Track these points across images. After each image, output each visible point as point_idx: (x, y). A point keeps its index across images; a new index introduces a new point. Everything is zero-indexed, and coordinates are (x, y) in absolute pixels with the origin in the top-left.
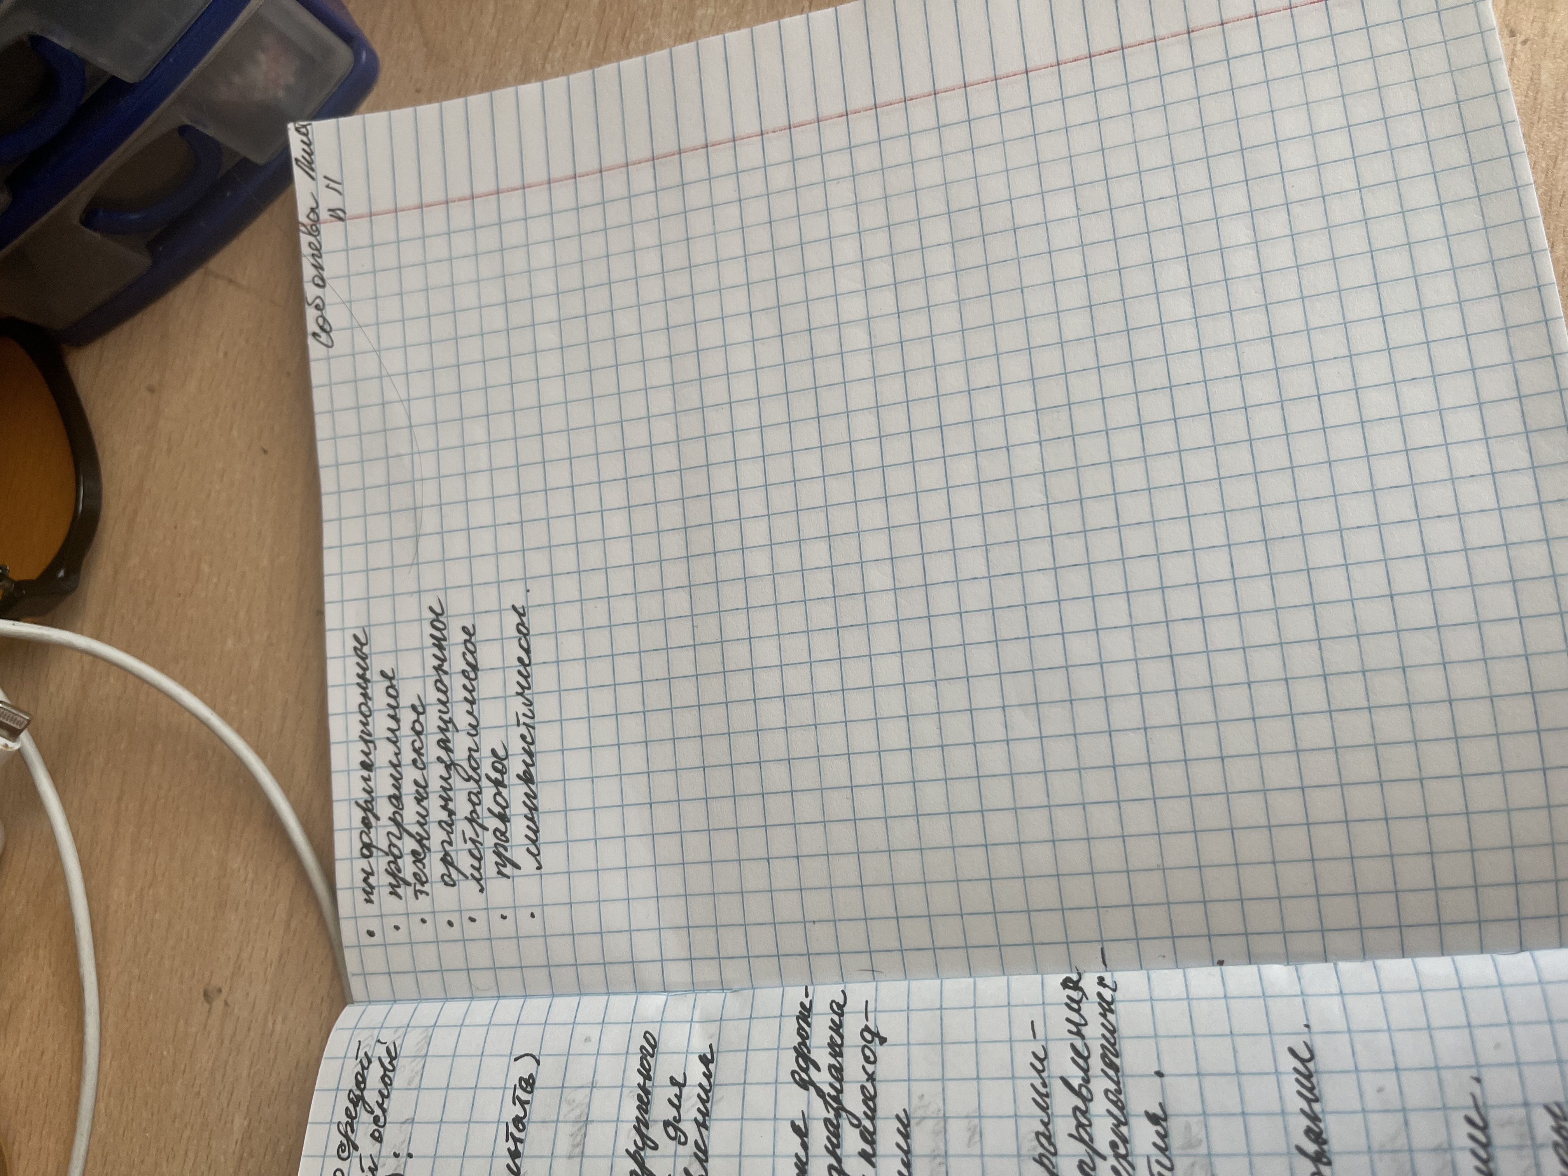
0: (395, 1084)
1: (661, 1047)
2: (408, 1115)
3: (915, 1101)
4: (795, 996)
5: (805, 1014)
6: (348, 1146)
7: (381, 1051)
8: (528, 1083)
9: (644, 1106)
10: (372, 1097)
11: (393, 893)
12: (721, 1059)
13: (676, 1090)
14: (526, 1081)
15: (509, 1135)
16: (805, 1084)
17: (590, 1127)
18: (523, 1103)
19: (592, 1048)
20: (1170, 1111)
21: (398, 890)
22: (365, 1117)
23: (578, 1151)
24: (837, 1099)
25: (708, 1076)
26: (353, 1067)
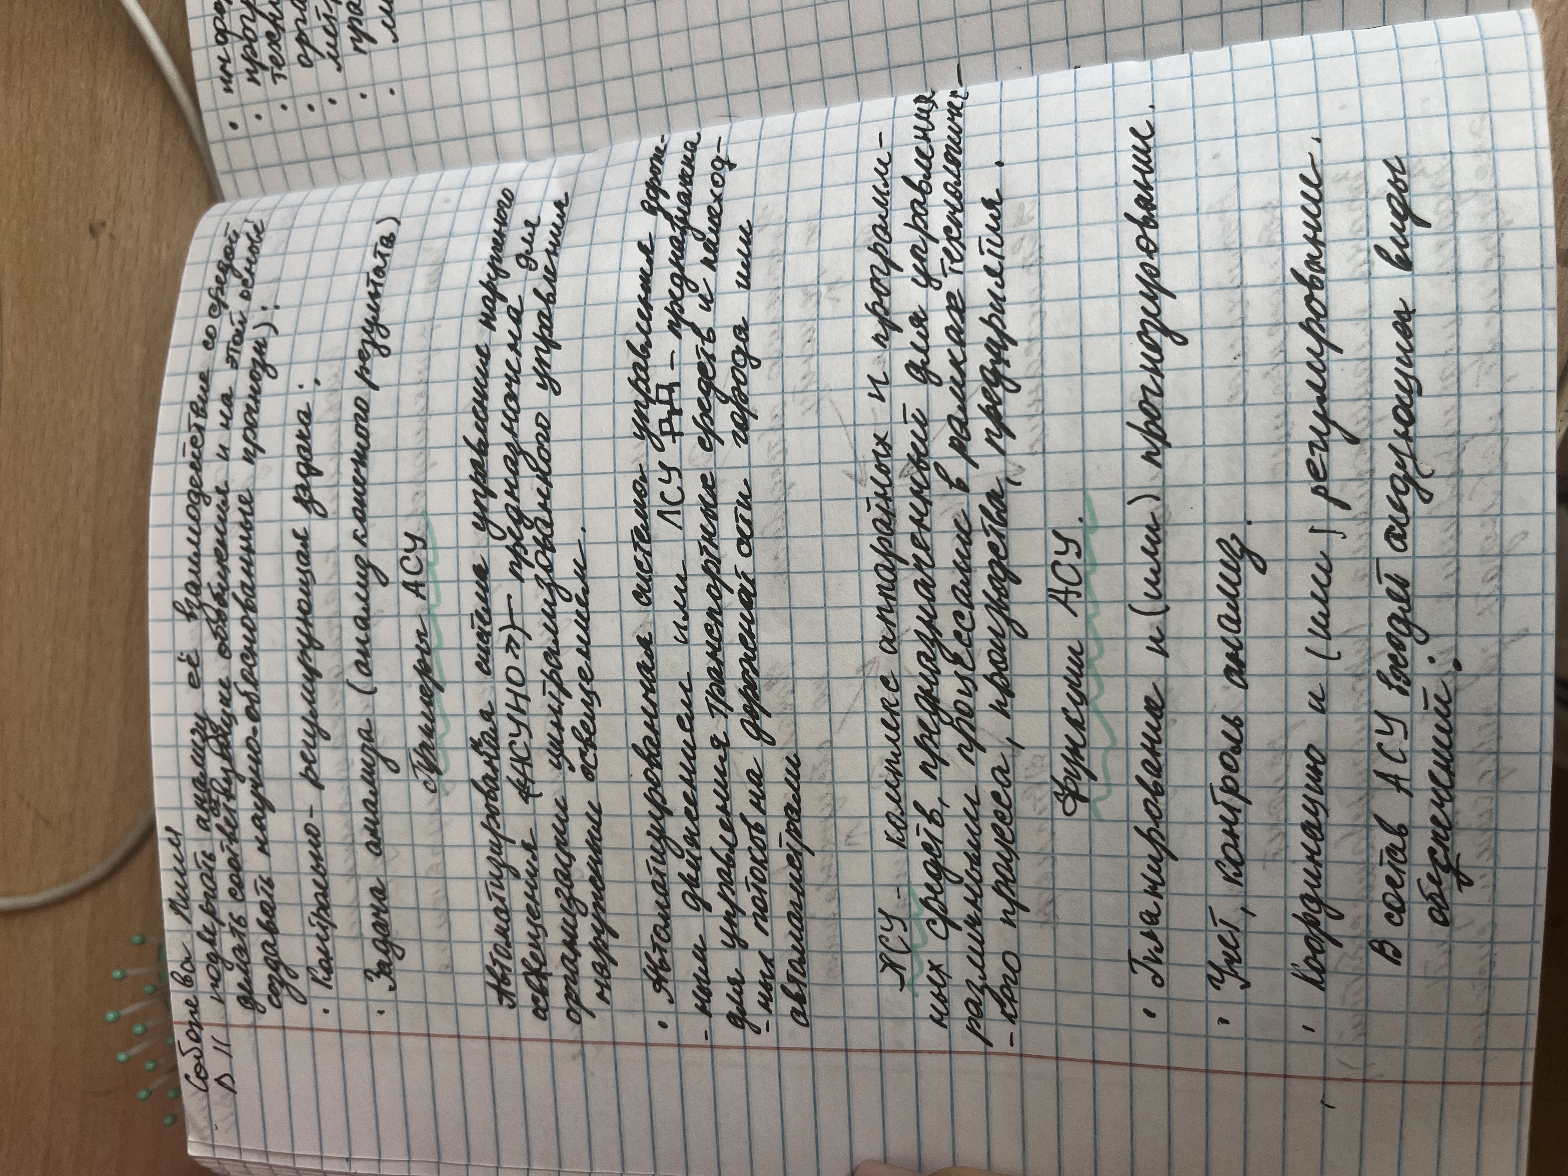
0: (262, 252)
1: (518, 198)
2: (275, 274)
3: (758, 211)
4: (651, 143)
5: (659, 155)
6: (218, 306)
7: (249, 228)
8: (389, 240)
9: (498, 245)
10: (239, 264)
11: (252, 80)
12: (575, 203)
13: (530, 230)
14: (387, 239)
15: (369, 281)
16: (652, 211)
17: (446, 267)
18: (383, 256)
19: (451, 206)
20: (1005, 195)
21: (256, 76)
22: (233, 280)
23: (435, 285)
24: (684, 220)
25: (561, 216)
26: (222, 242)
